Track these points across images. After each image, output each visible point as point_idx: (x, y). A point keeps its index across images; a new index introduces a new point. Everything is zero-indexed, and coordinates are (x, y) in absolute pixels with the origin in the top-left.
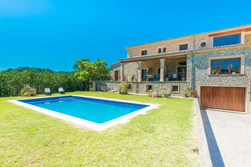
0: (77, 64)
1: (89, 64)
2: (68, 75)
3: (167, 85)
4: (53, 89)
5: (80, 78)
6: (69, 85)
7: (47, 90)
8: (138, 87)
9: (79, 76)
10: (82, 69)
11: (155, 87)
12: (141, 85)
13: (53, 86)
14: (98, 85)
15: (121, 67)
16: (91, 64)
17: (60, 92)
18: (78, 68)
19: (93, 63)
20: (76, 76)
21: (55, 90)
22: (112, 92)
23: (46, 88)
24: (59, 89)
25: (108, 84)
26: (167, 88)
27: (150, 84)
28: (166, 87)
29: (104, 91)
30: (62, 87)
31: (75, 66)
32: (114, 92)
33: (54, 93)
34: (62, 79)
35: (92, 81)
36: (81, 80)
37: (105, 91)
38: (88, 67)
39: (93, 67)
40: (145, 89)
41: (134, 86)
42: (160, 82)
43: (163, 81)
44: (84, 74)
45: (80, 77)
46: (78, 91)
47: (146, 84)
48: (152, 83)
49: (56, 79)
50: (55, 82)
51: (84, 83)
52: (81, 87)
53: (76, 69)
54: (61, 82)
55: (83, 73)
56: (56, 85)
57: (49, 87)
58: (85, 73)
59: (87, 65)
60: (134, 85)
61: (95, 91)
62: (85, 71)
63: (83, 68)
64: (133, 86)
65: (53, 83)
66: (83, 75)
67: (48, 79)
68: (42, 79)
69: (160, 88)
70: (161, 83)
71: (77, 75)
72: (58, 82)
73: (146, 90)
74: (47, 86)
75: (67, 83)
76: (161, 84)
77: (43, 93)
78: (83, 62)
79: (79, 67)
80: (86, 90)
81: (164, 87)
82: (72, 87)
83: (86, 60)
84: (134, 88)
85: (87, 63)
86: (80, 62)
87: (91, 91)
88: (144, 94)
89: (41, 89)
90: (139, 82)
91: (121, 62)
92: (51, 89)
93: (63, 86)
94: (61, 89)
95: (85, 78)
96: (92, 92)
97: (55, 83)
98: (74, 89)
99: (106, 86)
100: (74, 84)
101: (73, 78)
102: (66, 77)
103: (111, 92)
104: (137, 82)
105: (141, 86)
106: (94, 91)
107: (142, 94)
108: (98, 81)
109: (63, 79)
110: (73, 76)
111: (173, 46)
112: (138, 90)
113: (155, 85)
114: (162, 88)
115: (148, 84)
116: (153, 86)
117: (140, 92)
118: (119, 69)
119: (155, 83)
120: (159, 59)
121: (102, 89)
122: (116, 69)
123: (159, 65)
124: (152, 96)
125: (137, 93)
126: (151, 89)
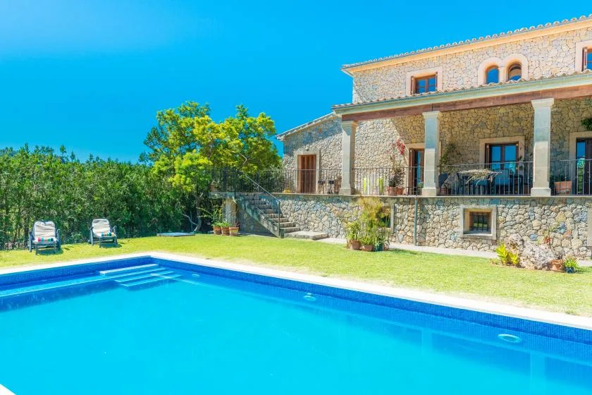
0: (161, 129)
1: (212, 128)
2: (127, 170)
3: (569, 214)
4: (66, 224)
5: (176, 180)
6: (132, 209)
7: (45, 231)
8: (422, 219)
9: (172, 172)
10: (180, 145)
11: (508, 218)
12: (439, 212)
13: (67, 213)
14: (249, 207)
15: (345, 138)
16: (222, 127)
17: (96, 239)
18: (166, 144)
19: (226, 124)
20: (160, 172)
21: (75, 230)
22: (308, 237)
23: (37, 223)
24: (93, 225)
25: (286, 205)
26: (569, 226)
27: (484, 208)
28: (569, 221)
29: (273, 235)
30: (106, 216)
31: (156, 136)
32: (315, 238)
33: (71, 242)
34: (105, 185)
35: (224, 193)
36: (180, 187)
37: (277, 234)
38: (208, 137)
39: (227, 139)
40: (461, 229)
41: (406, 215)
42: (534, 199)
43: (548, 194)
44: (192, 166)
45: (177, 175)
46: (167, 231)
47: (462, 206)
48: (492, 201)
49: (81, 186)
50: (77, 195)
51: (188, 200)
52: (177, 216)
53: (156, 147)
54: (102, 196)
55: (186, 163)
56: (79, 209)
57: (50, 218)
58: (196, 162)
59: (204, 129)
60: (402, 211)
61: (236, 232)
62: (198, 155)
63: (187, 141)
64: (398, 215)
65: (70, 199)
66: (187, 168)
67: (49, 183)
68: (22, 182)
69: (535, 223)
70: (540, 201)
71: (164, 169)
72: (90, 198)
73: (464, 233)
74: (41, 211)
75: (126, 200)
76: (536, 209)
77: (25, 241)
78: (188, 120)
79: (171, 141)
80: (195, 227)
81: (554, 224)
82: (142, 214)
83: (196, 112)
84: (406, 222)
85: (203, 123)
86: (174, 120)
87: (219, 233)
88: (450, 252)
89: (19, 223)
90: (427, 199)
91: (345, 118)
92: (58, 225)
93: (108, 211)
94: (101, 228)
95: (194, 179)
96: (223, 238)
97: (78, 201)
98: (149, 225)
99: (278, 211)
100: (152, 203)
101: (148, 182)
102: (121, 177)
103: (304, 237)
104: (421, 200)
105: (437, 214)
106: (234, 235)
107: (441, 250)
108: (246, 194)
109: (109, 184)
110: (146, 174)
111: (554, 52)
112: (424, 232)
113: (506, 210)
114: (544, 227)
115: (473, 207)
116: (501, 218)
117: (432, 239)
118: (319, 148)
119: (507, 202)
120: (526, 100)
121: (265, 225)
122: (308, 150)
123: (489, 131)
124: (524, 264)
125: (421, 244)
126: (488, 230)
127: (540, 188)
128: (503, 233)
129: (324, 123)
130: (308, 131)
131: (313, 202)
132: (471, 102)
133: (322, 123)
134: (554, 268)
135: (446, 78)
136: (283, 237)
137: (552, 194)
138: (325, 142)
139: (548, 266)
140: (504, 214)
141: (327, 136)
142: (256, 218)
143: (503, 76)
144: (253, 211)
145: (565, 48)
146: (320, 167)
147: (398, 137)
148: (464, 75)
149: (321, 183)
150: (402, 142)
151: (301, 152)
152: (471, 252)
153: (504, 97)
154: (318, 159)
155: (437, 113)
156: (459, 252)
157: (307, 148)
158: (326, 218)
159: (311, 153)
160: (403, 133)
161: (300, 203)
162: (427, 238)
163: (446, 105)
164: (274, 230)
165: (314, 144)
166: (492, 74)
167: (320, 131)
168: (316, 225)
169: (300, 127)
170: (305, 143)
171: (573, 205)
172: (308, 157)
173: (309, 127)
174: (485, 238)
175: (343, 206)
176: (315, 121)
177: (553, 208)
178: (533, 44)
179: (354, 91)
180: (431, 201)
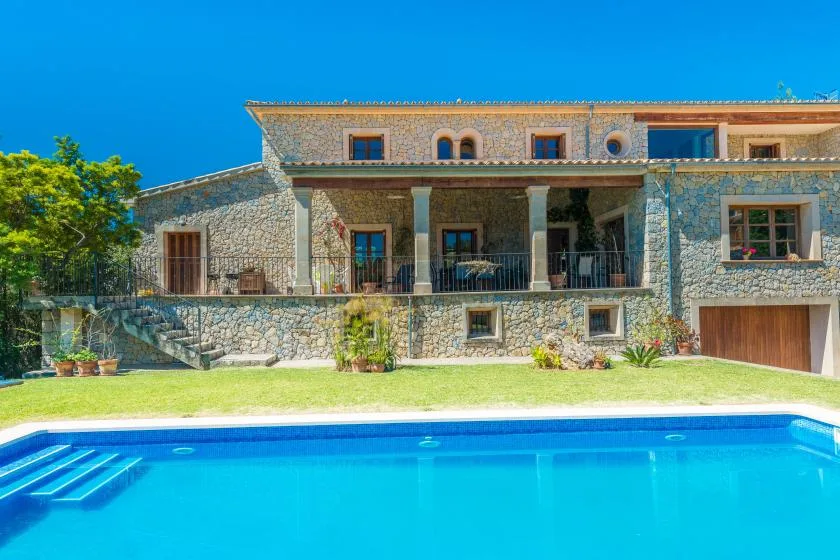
3: (568, 309)
8: (417, 323)
12: (438, 313)
22: (258, 363)
26: (570, 321)
27: (488, 305)
28: (569, 315)
32: (270, 364)
37: (196, 363)
40: (464, 333)
41: (395, 319)
42: (533, 295)
43: (548, 289)
47: (464, 305)
48: (497, 298)
69: (539, 320)
70: (539, 296)
73: (468, 337)
76: (539, 305)
81: (556, 320)
84: (396, 329)
88: (453, 361)
90: (422, 297)
91: (298, 182)
103: (250, 363)
104: (415, 299)
105: (435, 316)
106: (109, 373)
107: (442, 361)
111: (506, 134)
112: (420, 340)
113: (511, 307)
114: (547, 324)
115: (476, 306)
116: (506, 317)
117: (431, 347)
118: (204, 222)
119: (511, 298)
120: (523, 185)
121: (169, 351)
122: (183, 225)
123: (446, 215)
124: (565, 365)
125: (416, 356)
126: (490, 331)
127: (539, 283)
128: (509, 334)
129: (213, 183)
130: (184, 194)
131: (248, 308)
132: (467, 180)
133: (210, 183)
134: (597, 365)
135: (394, 144)
136: (207, 367)
137: (553, 288)
138: (217, 212)
139: (591, 364)
140: (509, 312)
141: (220, 204)
142: (146, 339)
143: (457, 150)
144: (140, 329)
145: (516, 131)
146: (209, 253)
147: (335, 214)
148: (416, 144)
149: (212, 277)
150: (341, 221)
151: (170, 226)
152: (476, 360)
153: (501, 179)
154: (204, 238)
155: (427, 190)
156: (463, 361)
157: (181, 222)
158: (273, 330)
159: (189, 229)
160: (341, 209)
161: (223, 310)
162: (424, 348)
163: (440, 180)
164: (188, 357)
165: (194, 215)
166: (445, 148)
167: (207, 196)
168: (254, 343)
169: (170, 186)
170: (178, 213)
171: (572, 300)
172: (182, 236)
173: (186, 188)
174: (491, 341)
175: (302, 311)
176: (199, 180)
177: (555, 303)
178: (486, 121)
179: (264, 142)
180: (427, 300)
